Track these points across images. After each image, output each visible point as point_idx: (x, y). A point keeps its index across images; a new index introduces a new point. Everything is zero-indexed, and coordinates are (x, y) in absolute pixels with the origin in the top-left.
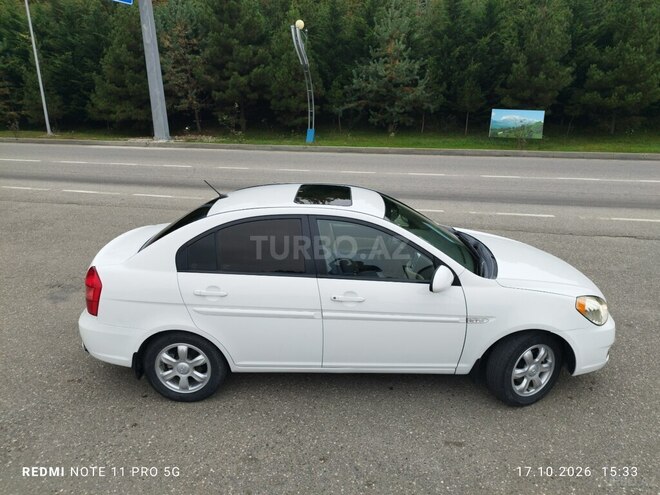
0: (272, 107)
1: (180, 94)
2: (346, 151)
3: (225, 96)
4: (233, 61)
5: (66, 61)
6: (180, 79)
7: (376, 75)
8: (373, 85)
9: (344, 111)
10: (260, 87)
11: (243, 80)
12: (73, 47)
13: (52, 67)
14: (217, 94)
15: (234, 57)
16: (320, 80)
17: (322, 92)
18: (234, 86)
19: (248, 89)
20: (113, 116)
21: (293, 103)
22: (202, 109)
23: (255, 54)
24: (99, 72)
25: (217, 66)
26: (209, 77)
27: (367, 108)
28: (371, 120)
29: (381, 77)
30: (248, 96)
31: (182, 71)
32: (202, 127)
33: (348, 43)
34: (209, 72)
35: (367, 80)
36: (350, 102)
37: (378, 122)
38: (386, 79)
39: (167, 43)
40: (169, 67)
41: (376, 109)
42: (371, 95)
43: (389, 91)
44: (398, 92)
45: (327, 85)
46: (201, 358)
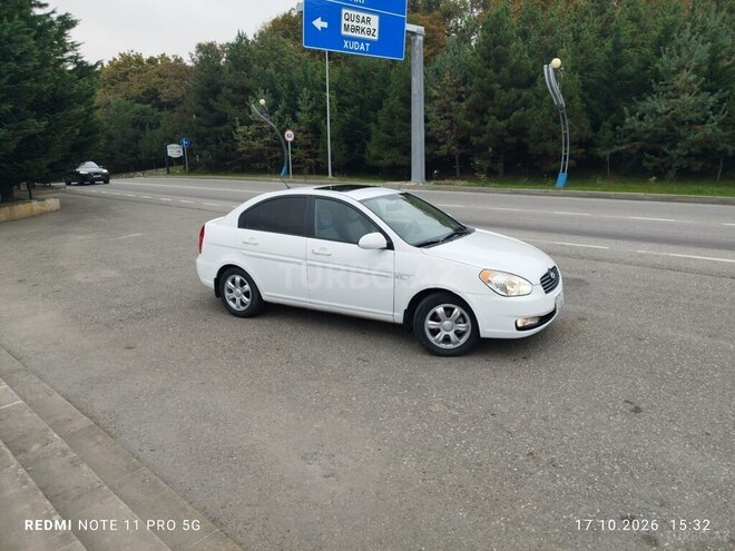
0: (530, 151)
1: (441, 140)
2: (591, 196)
3: (482, 141)
4: (494, 106)
5: (354, 114)
6: (443, 125)
7: (654, 112)
8: (649, 124)
9: (612, 155)
10: (519, 131)
11: (502, 124)
12: (361, 102)
13: (342, 120)
14: (474, 139)
15: (496, 101)
16: (588, 121)
17: (588, 133)
18: (491, 130)
19: (506, 133)
20: (381, 162)
21: (551, 146)
22: (462, 154)
23: (519, 97)
24: (376, 122)
25: (479, 112)
26: (469, 123)
27: (642, 150)
28: (645, 164)
29: (658, 115)
30: (506, 140)
31: (446, 118)
32: (461, 173)
33: (629, 78)
34: (471, 118)
35: (641, 118)
36: (621, 144)
37: (655, 167)
38: (668, 116)
39: (435, 93)
40: (433, 115)
41: (655, 153)
42: (647, 136)
43: (672, 130)
44: (682, 131)
45: (595, 127)
46: (247, 287)
